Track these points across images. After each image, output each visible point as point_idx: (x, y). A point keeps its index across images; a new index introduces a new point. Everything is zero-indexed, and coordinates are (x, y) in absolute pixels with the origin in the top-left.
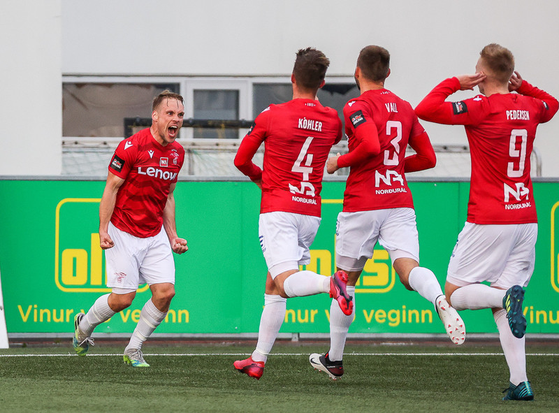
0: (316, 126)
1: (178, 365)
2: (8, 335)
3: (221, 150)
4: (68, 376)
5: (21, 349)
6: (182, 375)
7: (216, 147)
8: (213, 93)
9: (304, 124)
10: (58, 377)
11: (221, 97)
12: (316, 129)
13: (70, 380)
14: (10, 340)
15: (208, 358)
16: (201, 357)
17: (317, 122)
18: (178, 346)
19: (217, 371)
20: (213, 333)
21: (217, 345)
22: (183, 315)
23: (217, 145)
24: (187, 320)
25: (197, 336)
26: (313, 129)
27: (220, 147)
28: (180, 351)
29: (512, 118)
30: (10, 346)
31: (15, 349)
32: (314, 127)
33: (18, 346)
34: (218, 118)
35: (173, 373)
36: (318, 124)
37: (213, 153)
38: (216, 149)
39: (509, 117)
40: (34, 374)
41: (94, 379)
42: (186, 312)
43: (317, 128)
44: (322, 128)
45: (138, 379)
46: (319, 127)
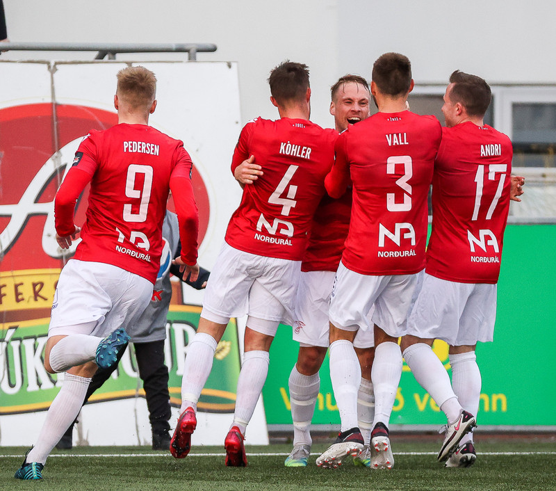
0: (303, 152)
1: (492, 467)
2: (268, 428)
3: (549, 182)
4: (347, 481)
5: (283, 445)
6: (498, 480)
7: (541, 179)
8: (537, 108)
9: (287, 149)
10: (334, 483)
11: (548, 113)
12: (302, 156)
13: (348, 487)
14: (271, 434)
15: (530, 457)
16: (522, 457)
17: (305, 148)
18: (492, 441)
19: (545, 475)
20: (537, 425)
21: (544, 441)
22: (499, 402)
23: (544, 176)
24: (504, 408)
25: (518, 428)
26: (298, 155)
27: (548, 179)
28: (494, 449)
29: (130, 151)
30: (271, 442)
31: (277, 446)
32: (300, 154)
33: (281, 442)
34: (545, 141)
35: (485, 478)
36: (305, 150)
37: (537, 186)
38: (543, 182)
39: (127, 149)
40: (302, 478)
41: (382, 485)
42: (503, 398)
43: (304, 155)
44: (310, 155)
45: (439, 485)
46: (307, 153)
